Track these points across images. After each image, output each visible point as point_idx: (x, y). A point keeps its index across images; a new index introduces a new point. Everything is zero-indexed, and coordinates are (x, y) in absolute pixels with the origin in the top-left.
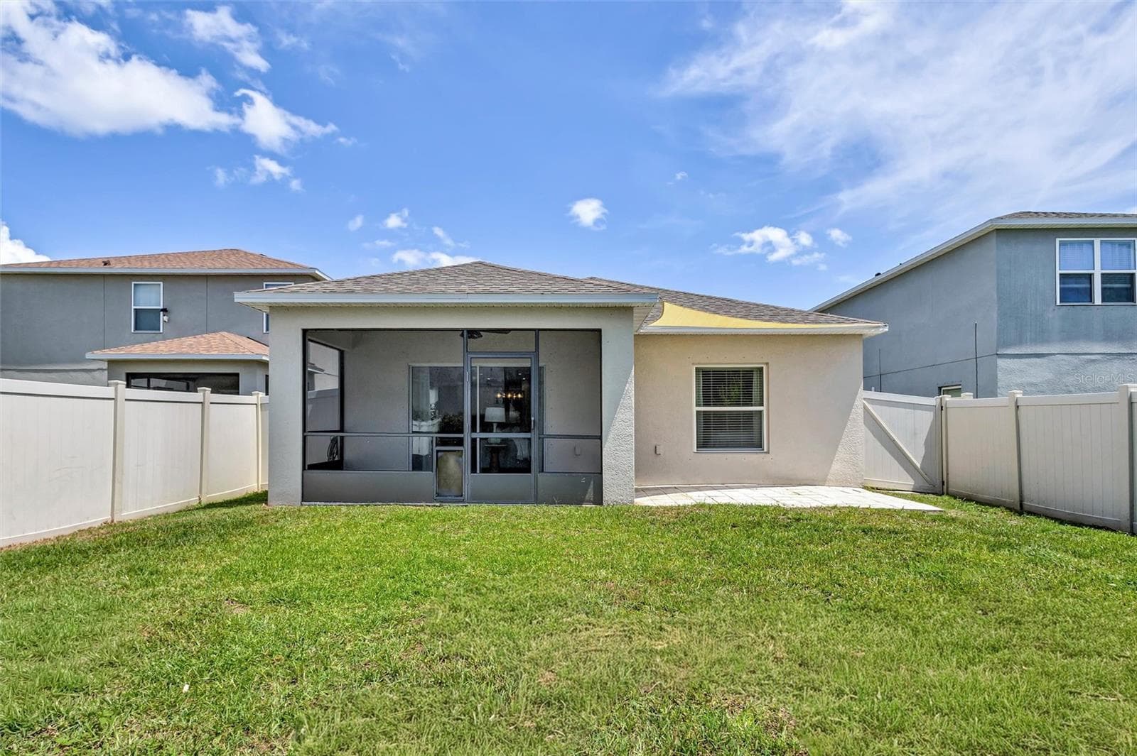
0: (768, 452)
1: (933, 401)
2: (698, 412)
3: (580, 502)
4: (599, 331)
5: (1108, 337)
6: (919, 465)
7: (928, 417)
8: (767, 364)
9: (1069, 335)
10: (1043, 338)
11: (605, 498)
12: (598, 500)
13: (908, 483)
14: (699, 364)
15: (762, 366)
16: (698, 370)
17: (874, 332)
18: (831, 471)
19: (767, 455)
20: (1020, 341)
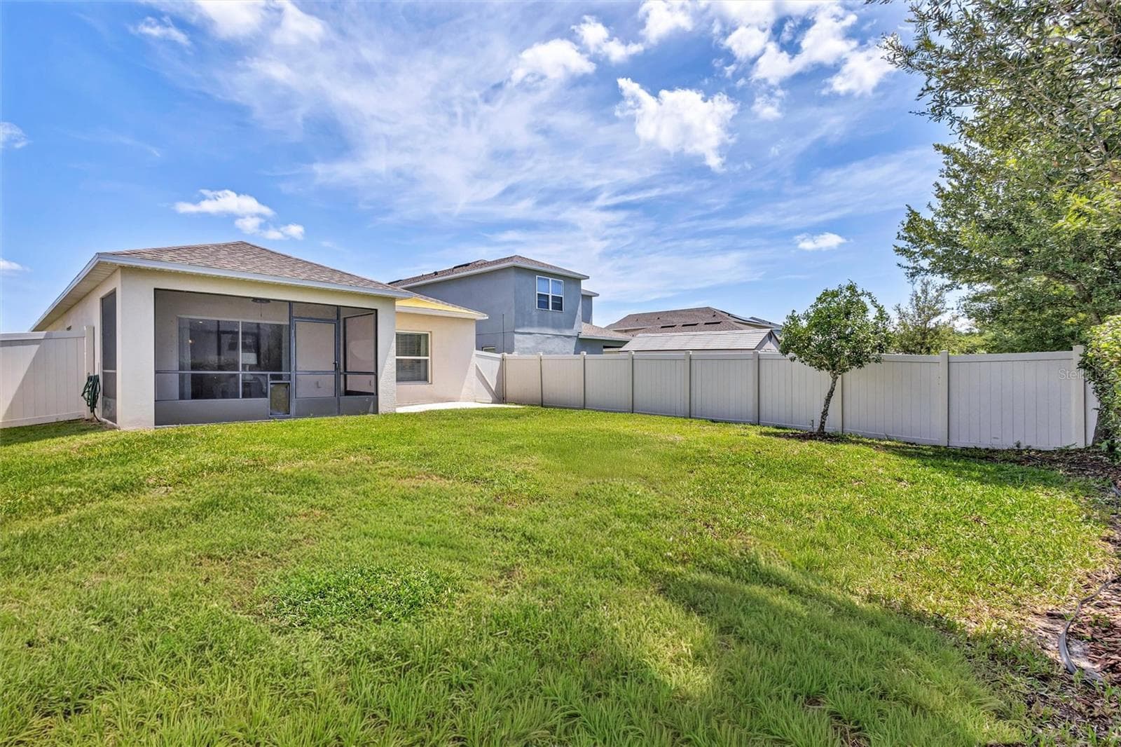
0: (431, 383)
1: (499, 356)
2: (396, 359)
3: (366, 413)
4: (376, 310)
5: (554, 326)
6: (494, 389)
7: (498, 364)
8: (431, 332)
9: (542, 324)
10: (531, 325)
11: (380, 410)
12: (376, 411)
13: (490, 399)
15: (428, 332)
17: (482, 318)
19: (430, 385)
20: (523, 326)
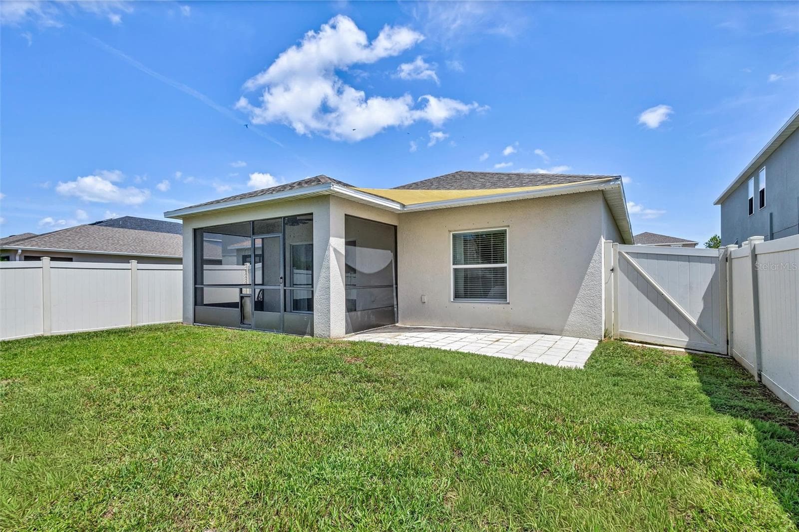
0: (511, 303)
2: (455, 270)
3: (303, 333)
6: (694, 321)
8: (509, 227)
11: (315, 332)
12: (312, 333)
14: (455, 231)
15: (505, 229)
16: (454, 236)
18: (568, 323)
19: (508, 305)
